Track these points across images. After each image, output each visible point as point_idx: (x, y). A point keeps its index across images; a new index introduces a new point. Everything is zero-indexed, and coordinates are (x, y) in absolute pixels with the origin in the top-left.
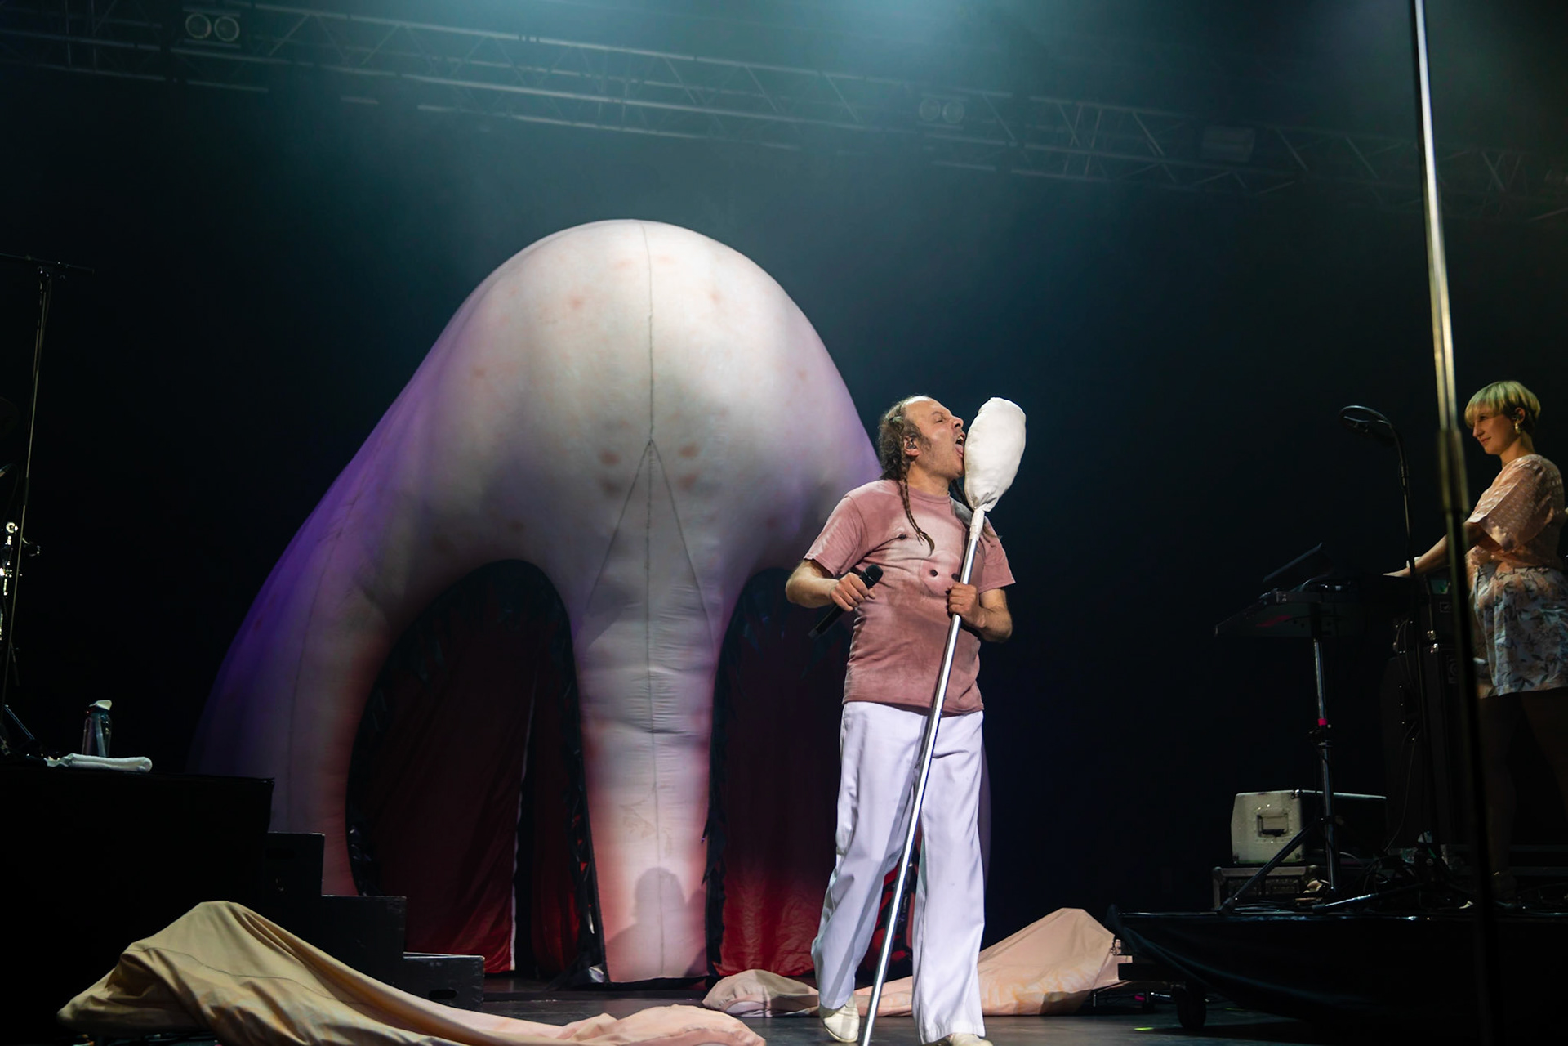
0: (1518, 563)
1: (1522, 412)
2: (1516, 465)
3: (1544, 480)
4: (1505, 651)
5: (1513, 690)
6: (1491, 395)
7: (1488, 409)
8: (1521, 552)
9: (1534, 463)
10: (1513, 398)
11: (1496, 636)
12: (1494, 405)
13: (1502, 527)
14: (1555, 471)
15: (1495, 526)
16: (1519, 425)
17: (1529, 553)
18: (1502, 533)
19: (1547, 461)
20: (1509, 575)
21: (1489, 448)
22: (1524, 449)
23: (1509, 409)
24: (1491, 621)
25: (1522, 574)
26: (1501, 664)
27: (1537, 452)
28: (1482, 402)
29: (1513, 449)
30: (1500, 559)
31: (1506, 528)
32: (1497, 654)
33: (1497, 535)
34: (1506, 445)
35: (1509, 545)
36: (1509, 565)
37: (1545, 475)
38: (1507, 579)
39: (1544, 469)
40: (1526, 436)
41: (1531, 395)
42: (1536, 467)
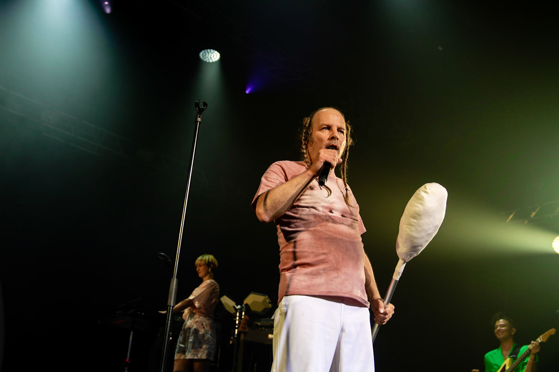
0: (201, 315)
1: (212, 266)
2: (207, 282)
3: (214, 289)
4: (191, 344)
5: (192, 358)
6: (204, 258)
7: (203, 263)
8: (203, 311)
9: (212, 282)
10: (210, 260)
11: (190, 338)
12: (204, 262)
13: (199, 302)
14: (218, 287)
15: (196, 301)
16: (211, 270)
17: (205, 312)
18: (198, 304)
19: (216, 283)
20: (197, 318)
21: (200, 275)
22: (211, 278)
23: (209, 264)
24: (189, 333)
25: (202, 319)
26: (190, 348)
27: (214, 279)
28: (201, 260)
29: (207, 277)
30: (196, 312)
31: (200, 303)
32: (189, 344)
33: (197, 304)
34: (205, 275)
35: (200, 308)
36: (199, 315)
37: (215, 287)
38: (197, 320)
39: (215, 285)
40: (212, 274)
41: (216, 261)
42: (212, 284)
